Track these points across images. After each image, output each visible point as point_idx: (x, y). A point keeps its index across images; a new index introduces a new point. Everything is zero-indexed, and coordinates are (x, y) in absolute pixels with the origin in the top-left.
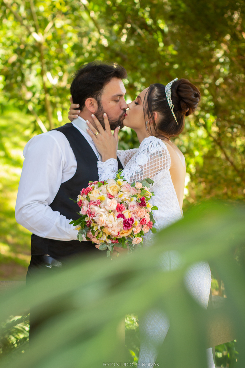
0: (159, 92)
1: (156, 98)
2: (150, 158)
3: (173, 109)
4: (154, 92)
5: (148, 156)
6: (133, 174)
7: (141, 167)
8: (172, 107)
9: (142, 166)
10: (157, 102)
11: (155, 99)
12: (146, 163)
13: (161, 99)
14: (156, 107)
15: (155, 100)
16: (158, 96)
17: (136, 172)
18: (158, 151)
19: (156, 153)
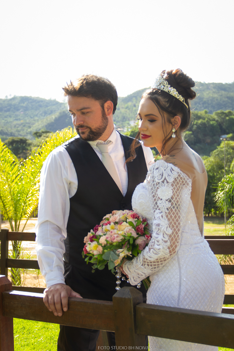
1: (167, 104)
2: (172, 188)
3: (184, 101)
5: (170, 186)
6: (166, 213)
7: (170, 201)
8: (183, 100)
9: (170, 199)
10: (171, 106)
12: (172, 194)
17: (167, 209)
18: (175, 177)
19: (175, 181)
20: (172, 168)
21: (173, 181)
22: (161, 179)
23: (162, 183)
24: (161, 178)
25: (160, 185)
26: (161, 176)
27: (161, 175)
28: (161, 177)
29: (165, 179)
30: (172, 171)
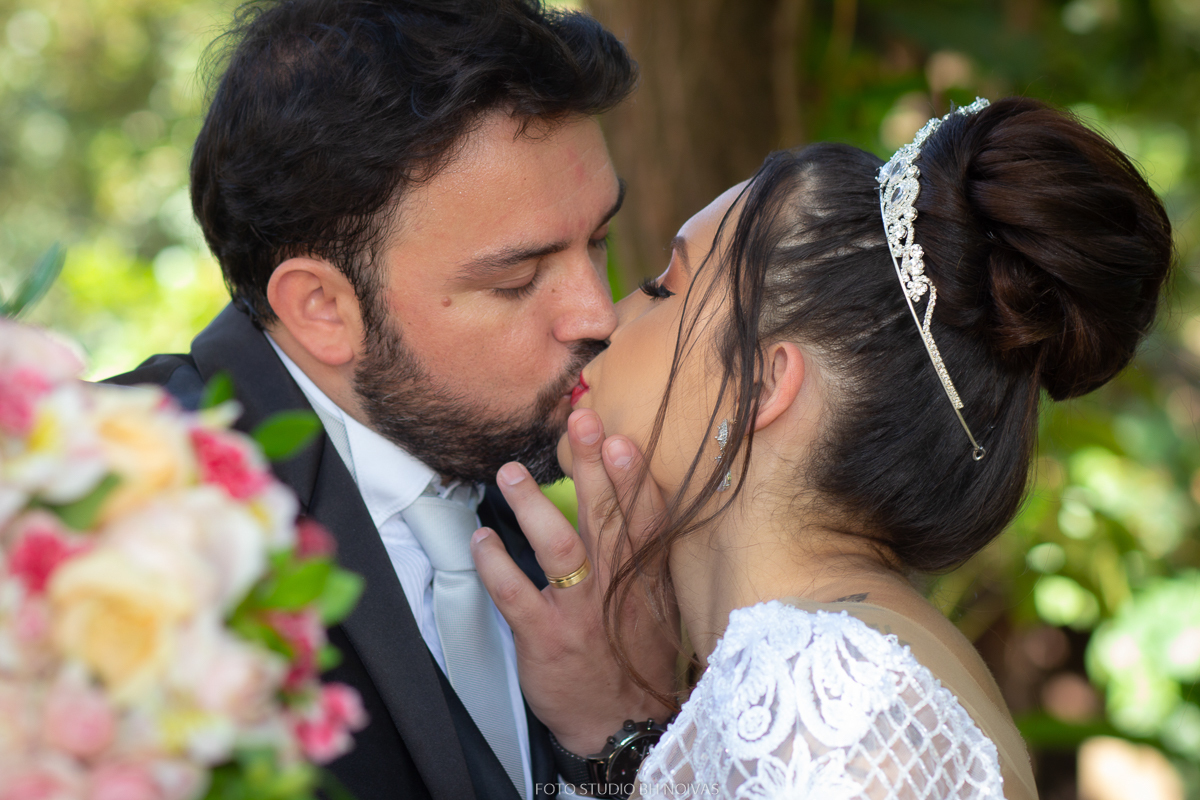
0: (823, 197)
1: (799, 235)
4: (792, 198)
10: (804, 264)
11: (790, 243)
13: (834, 243)
14: (792, 308)
15: (791, 256)
16: (812, 224)
18: (877, 710)
19: (875, 730)
20: (846, 640)
21: (863, 733)
22: (767, 733)
23: (776, 761)
24: (764, 728)
25: (762, 777)
26: (764, 712)
27: (769, 701)
28: (768, 718)
29: (797, 726)
30: (851, 661)
